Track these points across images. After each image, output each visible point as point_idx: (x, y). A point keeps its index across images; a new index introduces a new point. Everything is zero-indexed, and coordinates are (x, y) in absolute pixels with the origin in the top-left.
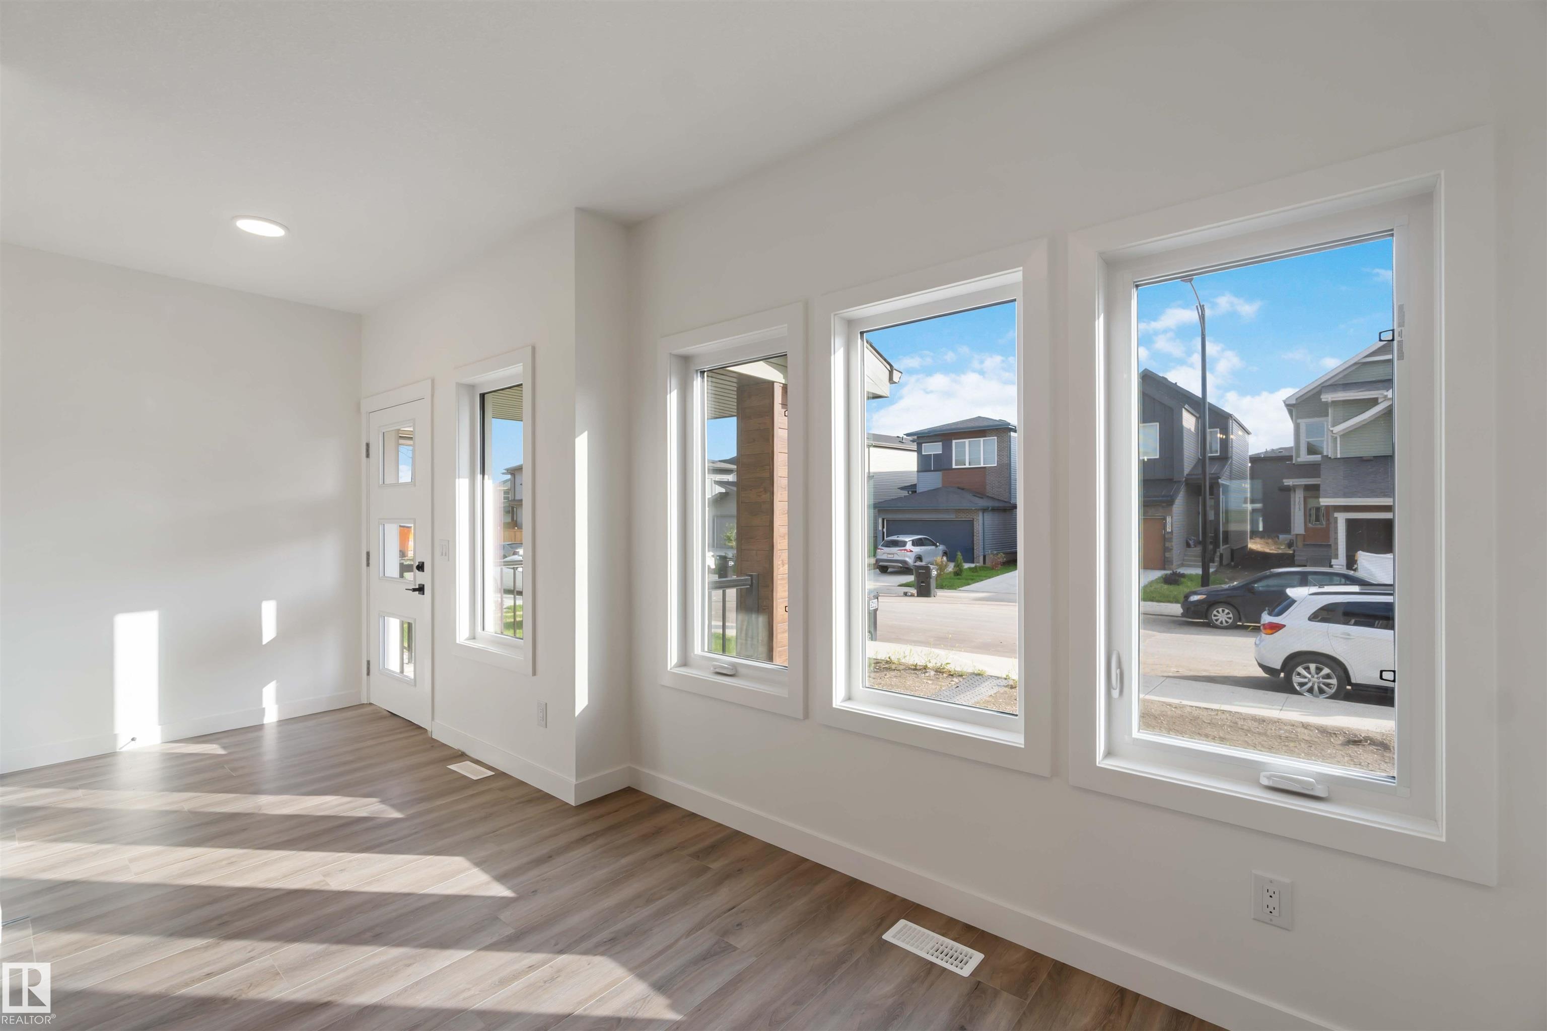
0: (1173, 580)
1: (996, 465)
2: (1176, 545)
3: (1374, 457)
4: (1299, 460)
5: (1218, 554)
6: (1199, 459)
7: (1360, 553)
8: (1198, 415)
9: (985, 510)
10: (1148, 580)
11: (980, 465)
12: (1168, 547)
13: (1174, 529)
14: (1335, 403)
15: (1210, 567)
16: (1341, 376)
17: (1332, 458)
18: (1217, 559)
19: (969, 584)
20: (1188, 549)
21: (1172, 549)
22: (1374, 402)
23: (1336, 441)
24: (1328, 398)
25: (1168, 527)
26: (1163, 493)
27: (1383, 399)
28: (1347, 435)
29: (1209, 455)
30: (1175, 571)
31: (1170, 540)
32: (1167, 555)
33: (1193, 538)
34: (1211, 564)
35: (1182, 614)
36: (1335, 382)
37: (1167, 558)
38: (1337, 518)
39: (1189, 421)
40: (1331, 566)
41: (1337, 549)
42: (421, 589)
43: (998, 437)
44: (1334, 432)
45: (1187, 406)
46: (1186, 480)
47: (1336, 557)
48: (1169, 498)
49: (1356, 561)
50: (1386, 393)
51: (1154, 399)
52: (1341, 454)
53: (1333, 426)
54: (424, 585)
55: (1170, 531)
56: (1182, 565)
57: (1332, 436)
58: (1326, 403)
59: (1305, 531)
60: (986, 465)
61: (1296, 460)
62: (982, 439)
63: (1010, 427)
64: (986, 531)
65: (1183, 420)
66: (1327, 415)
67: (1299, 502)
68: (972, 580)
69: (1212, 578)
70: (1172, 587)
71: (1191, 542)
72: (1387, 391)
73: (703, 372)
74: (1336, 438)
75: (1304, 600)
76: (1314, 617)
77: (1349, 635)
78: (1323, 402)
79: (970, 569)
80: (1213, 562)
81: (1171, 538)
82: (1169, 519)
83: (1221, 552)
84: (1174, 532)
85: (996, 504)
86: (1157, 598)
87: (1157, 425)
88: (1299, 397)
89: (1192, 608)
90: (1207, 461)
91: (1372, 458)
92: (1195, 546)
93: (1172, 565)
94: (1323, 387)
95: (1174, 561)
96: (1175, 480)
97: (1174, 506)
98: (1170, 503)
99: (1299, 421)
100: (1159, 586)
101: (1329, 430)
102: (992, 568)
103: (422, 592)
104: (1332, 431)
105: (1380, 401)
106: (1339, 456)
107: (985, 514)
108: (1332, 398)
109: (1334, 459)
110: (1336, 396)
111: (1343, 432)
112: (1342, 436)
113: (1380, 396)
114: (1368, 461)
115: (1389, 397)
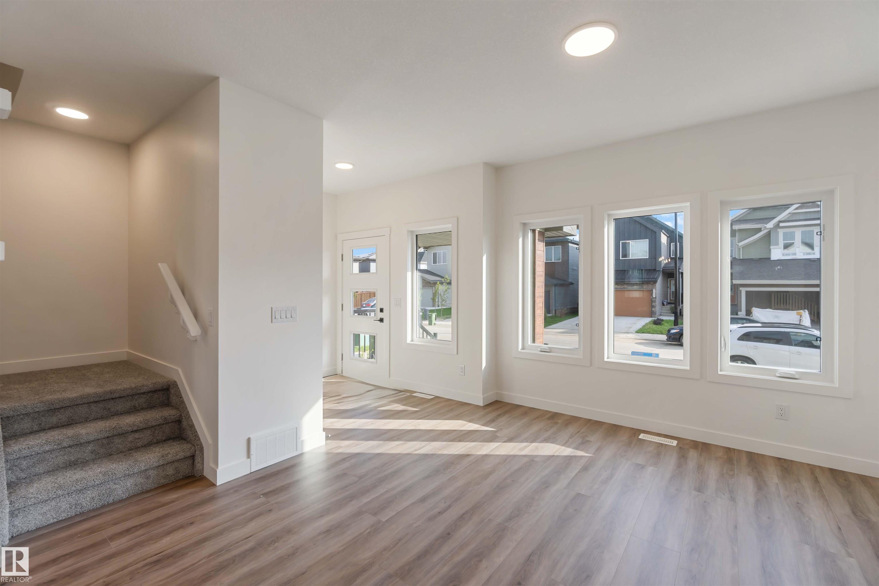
0: (658, 322)
1: (561, 261)
2: (658, 304)
3: (760, 258)
7: (754, 308)
8: (668, 236)
9: (556, 285)
10: (645, 323)
12: (654, 306)
13: (657, 296)
14: (740, 230)
16: (742, 215)
17: (738, 259)
19: (551, 325)
20: (663, 306)
21: (656, 307)
22: (759, 230)
23: (740, 251)
24: (736, 228)
25: (654, 294)
26: (651, 277)
27: (764, 229)
28: (744, 247)
30: (658, 318)
31: (655, 302)
32: (653, 309)
33: (665, 300)
35: (667, 339)
36: (739, 219)
37: (653, 311)
38: (741, 290)
39: (664, 239)
41: (741, 307)
42: (381, 320)
43: (562, 246)
44: (739, 245)
45: (663, 231)
46: (663, 270)
47: (741, 311)
48: (654, 280)
49: (752, 312)
50: (765, 226)
51: (646, 227)
52: (742, 256)
53: (739, 242)
54: (383, 318)
55: (655, 297)
56: (661, 315)
57: (738, 247)
62: (553, 247)
63: (569, 240)
65: (662, 238)
66: (735, 236)
68: (552, 322)
70: (658, 326)
71: (665, 303)
72: (766, 224)
73: (531, 230)
74: (740, 248)
75: (735, 330)
76: (740, 339)
77: (757, 347)
78: (734, 229)
79: (550, 317)
81: (656, 301)
82: (654, 291)
84: (657, 297)
85: (562, 282)
86: (651, 332)
87: (647, 241)
89: (672, 337)
91: (758, 259)
92: (667, 305)
93: (656, 315)
94: (733, 221)
95: (657, 313)
96: (657, 270)
97: (657, 284)
98: (655, 282)
100: (651, 325)
101: (736, 244)
102: (561, 317)
103: (382, 321)
104: (738, 245)
105: (762, 229)
106: (741, 258)
107: (556, 288)
108: (738, 228)
109: (739, 259)
110: (738, 226)
111: (744, 246)
112: (743, 248)
113: (762, 227)
114: (757, 260)
115: (767, 227)
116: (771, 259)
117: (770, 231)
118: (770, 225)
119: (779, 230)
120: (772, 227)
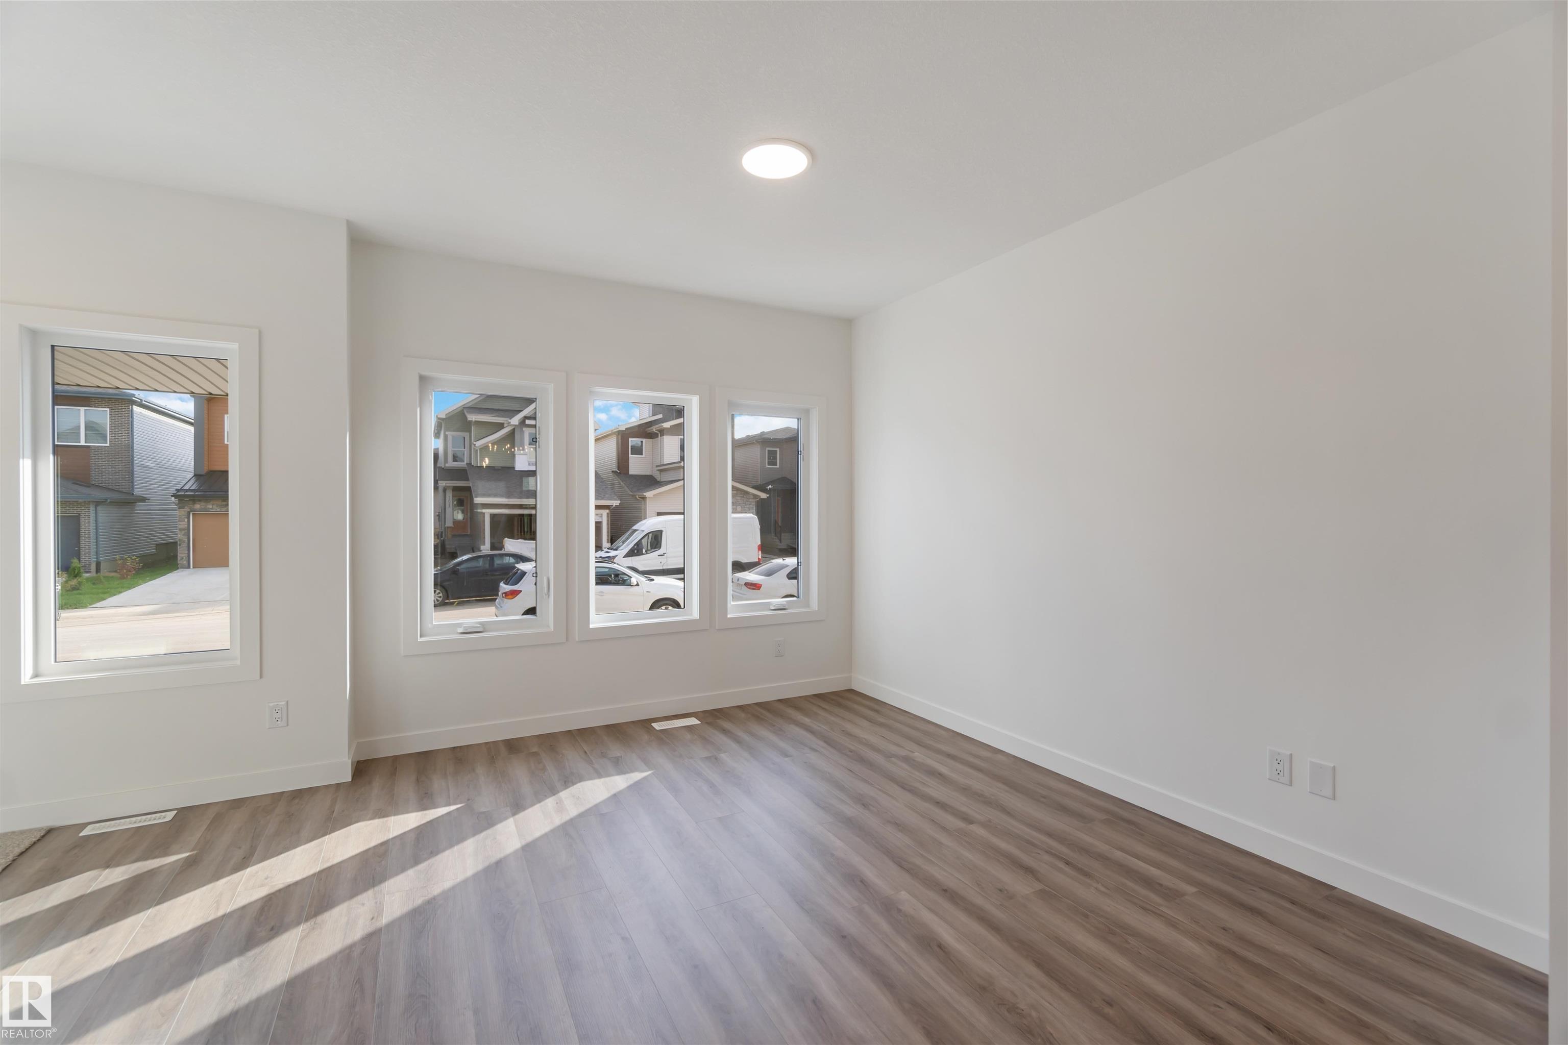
1: (107, 445)
3: (502, 467)
4: (447, 465)
7: (504, 539)
9: (96, 502)
11: (81, 442)
14: (478, 423)
16: (476, 402)
17: (474, 466)
22: (501, 426)
23: (477, 453)
24: (472, 418)
27: (508, 425)
28: (482, 449)
38: (482, 513)
40: (481, 551)
41: (485, 538)
43: (111, 409)
44: (476, 445)
47: (484, 545)
49: (504, 546)
50: (510, 421)
52: (480, 463)
53: (476, 440)
57: (474, 449)
58: (470, 422)
59: (453, 525)
60: (91, 443)
62: (85, 409)
63: (134, 398)
64: (100, 531)
66: (470, 431)
72: (510, 419)
74: (477, 450)
78: (468, 420)
85: (116, 496)
88: (448, 413)
91: (500, 468)
99: (447, 433)
101: (473, 443)
104: (474, 445)
105: (505, 425)
106: (478, 465)
107: (99, 508)
108: (475, 418)
109: (476, 467)
110: (476, 417)
111: (482, 447)
112: (480, 449)
113: (505, 422)
114: (498, 470)
115: (512, 423)
116: (516, 469)
117: (514, 429)
118: (515, 420)
119: (524, 429)
120: (517, 424)
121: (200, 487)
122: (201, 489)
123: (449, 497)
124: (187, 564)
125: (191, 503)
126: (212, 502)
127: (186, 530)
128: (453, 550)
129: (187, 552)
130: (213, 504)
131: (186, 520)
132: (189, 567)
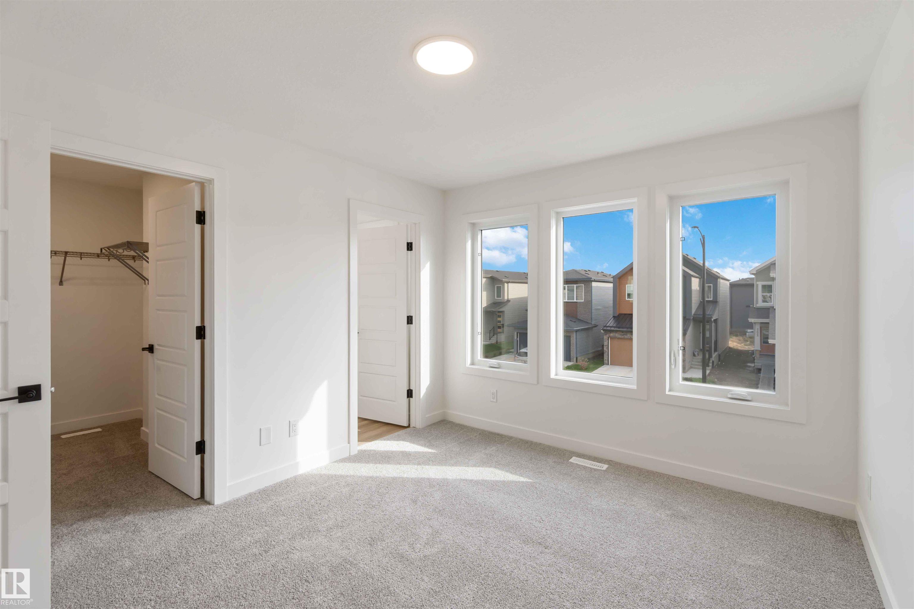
4: (757, 305)
5: (711, 361)
6: (701, 302)
11: (574, 300)
15: (707, 369)
18: (711, 364)
29: (707, 299)
34: (707, 368)
59: (761, 348)
60: (577, 300)
61: (756, 305)
64: (578, 343)
67: (757, 331)
69: (708, 378)
80: (708, 366)
83: (713, 360)
88: (758, 270)
90: (705, 303)
99: (758, 283)
121: (617, 325)
122: (618, 326)
123: (758, 329)
124: (607, 363)
125: (609, 333)
126: (617, 333)
127: (607, 346)
128: (759, 367)
129: (607, 357)
130: (618, 334)
131: (607, 341)
132: (608, 364)
